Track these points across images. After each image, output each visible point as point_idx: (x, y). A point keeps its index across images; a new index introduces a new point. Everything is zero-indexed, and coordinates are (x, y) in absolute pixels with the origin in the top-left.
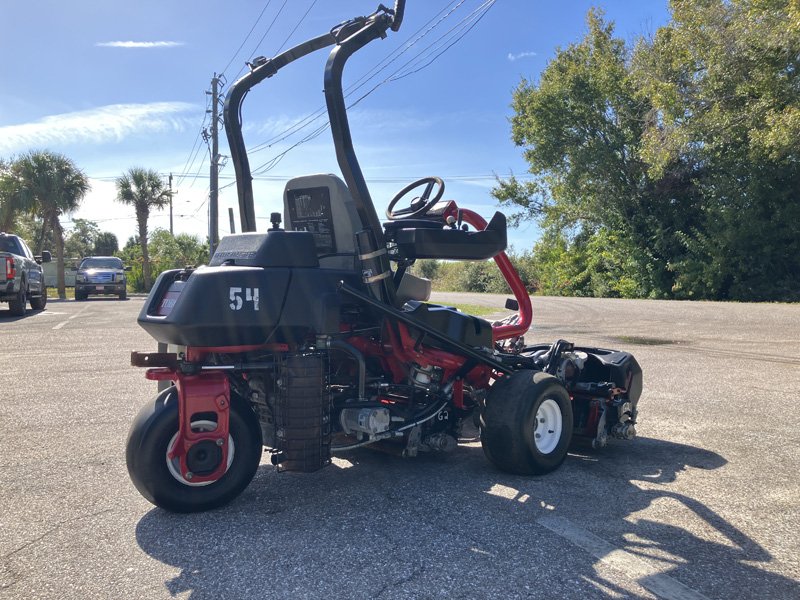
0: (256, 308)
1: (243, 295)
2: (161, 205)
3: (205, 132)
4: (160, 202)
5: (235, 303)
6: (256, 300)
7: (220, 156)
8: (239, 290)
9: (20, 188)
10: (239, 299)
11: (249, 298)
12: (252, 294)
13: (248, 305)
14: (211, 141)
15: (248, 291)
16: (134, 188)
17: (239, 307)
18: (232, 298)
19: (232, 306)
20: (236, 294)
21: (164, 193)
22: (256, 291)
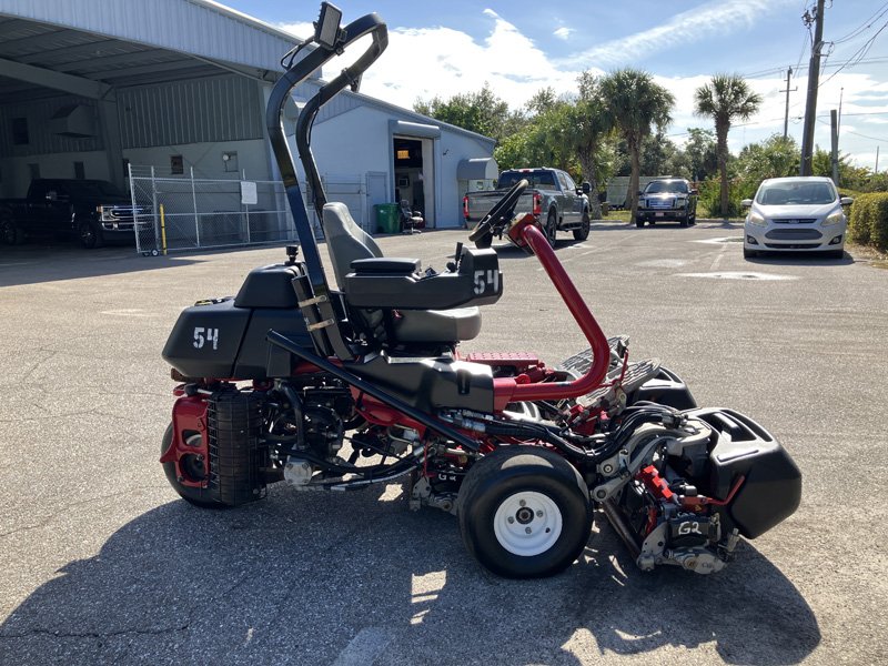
0: (215, 348)
1: (205, 335)
2: (747, 114)
3: (806, 15)
4: (745, 111)
5: (198, 341)
6: (216, 341)
7: (823, 43)
8: (202, 330)
9: (602, 110)
10: (201, 337)
11: (209, 338)
12: (213, 334)
13: (208, 344)
14: (814, 24)
15: (210, 331)
16: (715, 99)
17: (201, 346)
18: (196, 337)
19: (195, 344)
20: (200, 334)
21: (750, 100)
22: (216, 331)
